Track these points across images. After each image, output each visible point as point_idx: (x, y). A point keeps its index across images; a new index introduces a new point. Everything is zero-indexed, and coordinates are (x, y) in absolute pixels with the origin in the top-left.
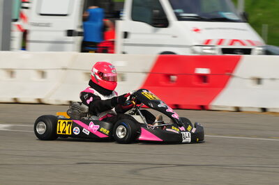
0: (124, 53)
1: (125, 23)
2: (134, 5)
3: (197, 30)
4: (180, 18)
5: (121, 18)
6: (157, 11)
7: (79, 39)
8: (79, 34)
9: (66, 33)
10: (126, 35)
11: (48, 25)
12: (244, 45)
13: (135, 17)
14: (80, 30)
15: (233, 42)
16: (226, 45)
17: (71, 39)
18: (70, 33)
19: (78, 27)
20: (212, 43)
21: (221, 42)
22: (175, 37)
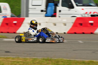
0: (60, 17)
1: (59, 8)
2: (62, 2)
3: (83, 9)
4: (77, 6)
5: (58, 6)
6: (70, 3)
7: (45, 13)
8: (45, 11)
9: (41, 11)
10: (60, 11)
11: (35, 9)
12: (97, 13)
13: (63, 5)
14: (45, 10)
15: (94, 13)
16: (92, 14)
17: (42, 13)
18: (42, 11)
19: (44, 9)
20: (88, 13)
21: (90, 13)
22: (76, 11)
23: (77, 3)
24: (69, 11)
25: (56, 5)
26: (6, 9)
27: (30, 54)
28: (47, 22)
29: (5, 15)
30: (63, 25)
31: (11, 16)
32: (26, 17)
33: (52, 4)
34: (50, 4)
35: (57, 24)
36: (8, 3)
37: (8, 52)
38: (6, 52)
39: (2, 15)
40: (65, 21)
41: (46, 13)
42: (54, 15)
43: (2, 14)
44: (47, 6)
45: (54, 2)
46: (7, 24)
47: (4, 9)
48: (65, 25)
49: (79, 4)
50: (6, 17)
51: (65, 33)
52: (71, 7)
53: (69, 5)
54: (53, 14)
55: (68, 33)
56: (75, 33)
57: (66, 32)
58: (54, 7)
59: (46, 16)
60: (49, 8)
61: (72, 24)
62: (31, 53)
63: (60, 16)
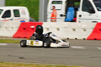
0: (80, 22)
1: (80, 12)
2: (83, 6)
4: (99, 10)
5: (79, 10)
6: (91, 8)
7: (64, 17)
8: (64, 16)
9: (60, 16)
10: (80, 16)
13: (83, 10)
14: (65, 14)
17: (62, 17)
18: (61, 15)
19: (64, 13)
22: (97, 16)
23: (98, 8)
24: (90, 15)
25: (76, 10)
26: (24, 13)
27: (45, 61)
28: (65, 28)
29: (23, 19)
30: (82, 31)
31: (30, 20)
32: (44, 22)
33: (72, 8)
34: (70, 8)
35: (76, 30)
36: (26, 7)
37: (23, 58)
38: (20, 58)
39: (20, 20)
40: (84, 26)
41: (66, 18)
42: (74, 20)
43: (20, 18)
44: (67, 11)
45: (74, 6)
46: (24, 29)
47: (22, 13)
48: (85, 31)
49: (100, 8)
50: (24, 21)
51: (84, 39)
52: (92, 12)
53: (90, 9)
54: (73, 18)
55: (88, 39)
56: (95, 39)
57: (86, 38)
58: (74, 11)
59: (65, 21)
60: (69, 13)
61: (92, 30)
62: (46, 59)
63: (80, 20)
